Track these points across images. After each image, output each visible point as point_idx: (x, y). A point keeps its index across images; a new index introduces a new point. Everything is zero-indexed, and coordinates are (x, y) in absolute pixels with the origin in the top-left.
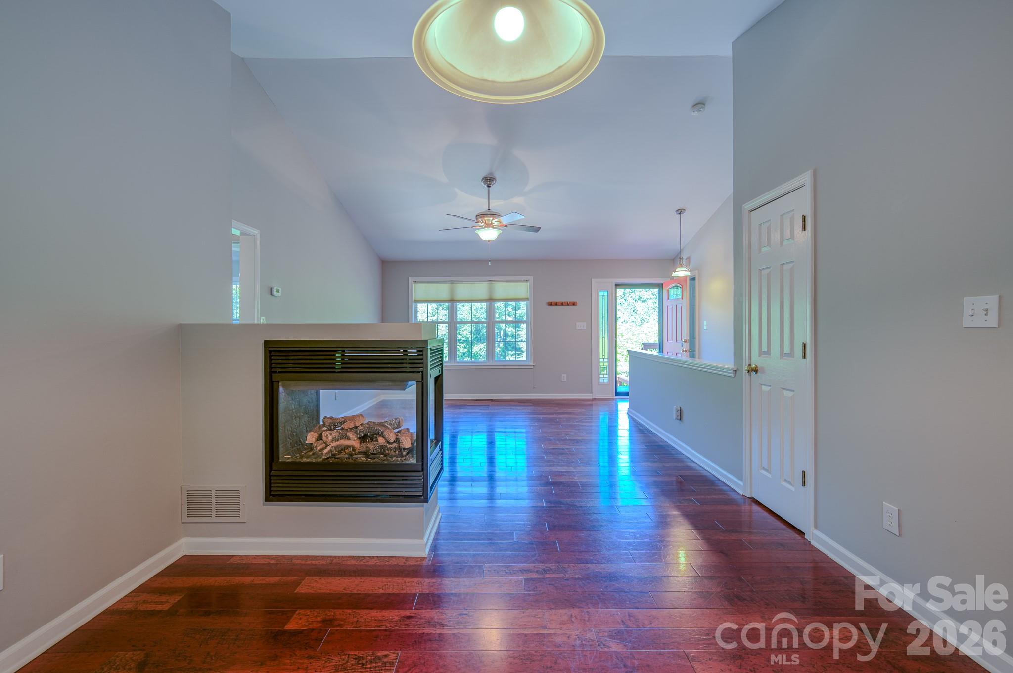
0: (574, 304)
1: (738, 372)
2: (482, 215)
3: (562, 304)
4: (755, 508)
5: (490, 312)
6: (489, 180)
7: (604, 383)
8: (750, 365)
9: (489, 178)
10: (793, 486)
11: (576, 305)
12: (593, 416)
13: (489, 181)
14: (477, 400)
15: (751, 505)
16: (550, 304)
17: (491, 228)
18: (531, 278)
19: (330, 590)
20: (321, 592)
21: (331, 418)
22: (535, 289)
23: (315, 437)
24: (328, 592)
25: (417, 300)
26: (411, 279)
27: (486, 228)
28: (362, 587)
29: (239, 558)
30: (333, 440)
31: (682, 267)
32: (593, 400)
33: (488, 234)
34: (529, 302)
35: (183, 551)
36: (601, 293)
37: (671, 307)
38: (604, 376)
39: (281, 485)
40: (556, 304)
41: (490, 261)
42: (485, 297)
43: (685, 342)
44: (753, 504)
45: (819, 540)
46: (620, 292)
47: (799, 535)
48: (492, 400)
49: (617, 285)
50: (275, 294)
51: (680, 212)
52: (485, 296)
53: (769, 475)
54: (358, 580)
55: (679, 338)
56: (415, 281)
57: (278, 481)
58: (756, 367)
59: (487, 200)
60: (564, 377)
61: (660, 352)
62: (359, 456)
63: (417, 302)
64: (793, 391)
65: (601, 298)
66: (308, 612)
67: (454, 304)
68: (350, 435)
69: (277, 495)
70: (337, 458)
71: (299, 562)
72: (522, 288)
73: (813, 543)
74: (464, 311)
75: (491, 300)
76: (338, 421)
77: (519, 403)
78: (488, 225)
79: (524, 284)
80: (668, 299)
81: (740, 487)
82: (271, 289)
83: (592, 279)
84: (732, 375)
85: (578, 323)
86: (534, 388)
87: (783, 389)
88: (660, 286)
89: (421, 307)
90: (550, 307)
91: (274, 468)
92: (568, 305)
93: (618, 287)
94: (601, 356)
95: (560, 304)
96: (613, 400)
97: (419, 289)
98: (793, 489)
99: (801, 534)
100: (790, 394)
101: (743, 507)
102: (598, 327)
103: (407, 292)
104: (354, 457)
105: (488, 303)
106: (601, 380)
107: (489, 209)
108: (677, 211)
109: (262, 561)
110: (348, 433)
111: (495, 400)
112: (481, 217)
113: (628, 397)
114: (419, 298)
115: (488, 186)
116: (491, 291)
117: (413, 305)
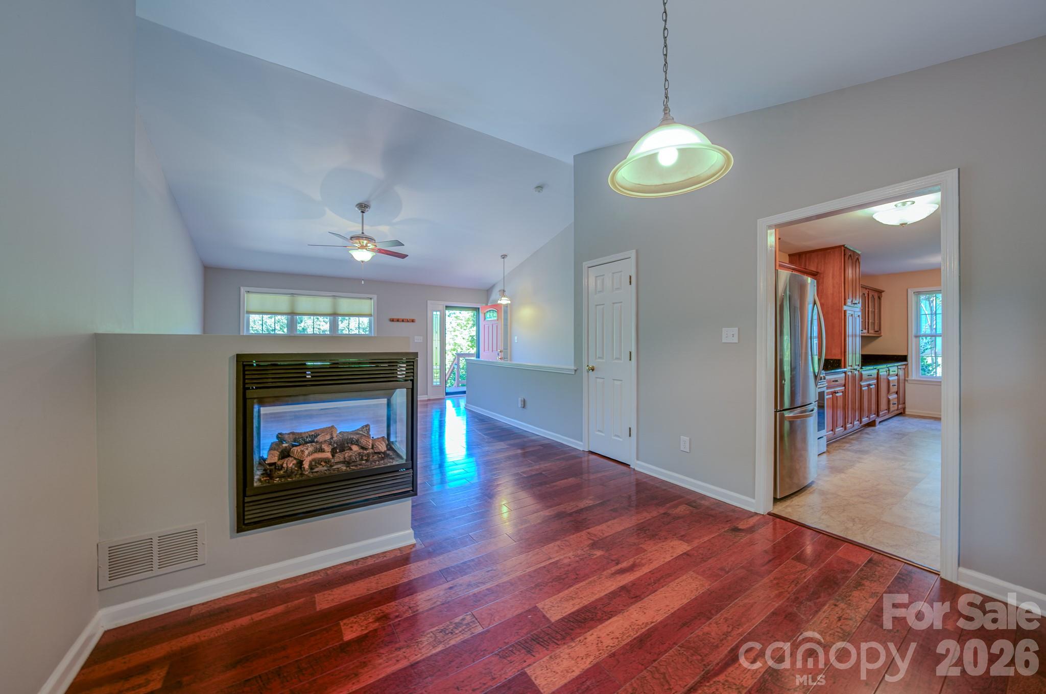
0: (413, 321)
1: (578, 371)
2: (358, 238)
3: (403, 321)
4: (592, 457)
5: (334, 325)
6: (363, 207)
7: (437, 386)
8: (588, 366)
9: (363, 205)
10: (621, 438)
11: (415, 322)
12: (428, 414)
15: (588, 456)
16: (392, 320)
17: (365, 250)
18: (375, 297)
19: (355, 596)
20: (344, 601)
21: (293, 433)
22: (379, 308)
23: (276, 455)
24: (354, 598)
25: (249, 310)
26: (242, 289)
27: (360, 250)
28: (382, 583)
29: (202, 607)
30: (309, 455)
31: (505, 297)
32: (429, 400)
33: (362, 255)
34: (372, 318)
35: (103, 627)
36: (435, 313)
37: (487, 326)
38: (436, 381)
39: (258, 511)
40: (398, 320)
41: (363, 280)
42: (329, 311)
43: (501, 352)
44: (590, 455)
45: (642, 467)
46: (447, 312)
47: (626, 466)
49: (447, 307)
51: (504, 257)
53: (603, 434)
54: (373, 579)
55: (495, 349)
56: (248, 292)
57: (254, 507)
58: (593, 367)
59: (361, 225)
61: (477, 357)
62: (339, 466)
63: (249, 312)
64: (621, 380)
65: (434, 316)
66: (352, 619)
67: (295, 317)
68: (325, 447)
69: (250, 523)
70: (317, 472)
71: (288, 585)
72: (367, 305)
73: (636, 469)
75: (334, 315)
76: (307, 435)
78: (362, 247)
79: (368, 301)
80: (485, 318)
81: (580, 446)
83: (428, 301)
84: (573, 373)
85: (415, 337)
87: (614, 380)
88: (477, 309)
89: (253, 318)
90: (392, 322)
91: (248, 493)
92: (408, 321)
93: (447, 309)
94: (434, 364)
95: (400, 320)
96: (443, 399)
97: (252, 300)
98: (621, 440)
99: (628, 465)
100: (619, 383)
101: (583, 459)
102: (432, 340)
103: (238, 302)
104: (334, 467)
105: (332, 317)
106: (434, 384)
107: (363, 233)
108: (502, 256)
109: (240, 599)
110: (323, 446)
112: (357, 239)
113: (465, 395)
114: (252, 309)
115: (363, 212)
116: (335, 305)
117: (246, 315)
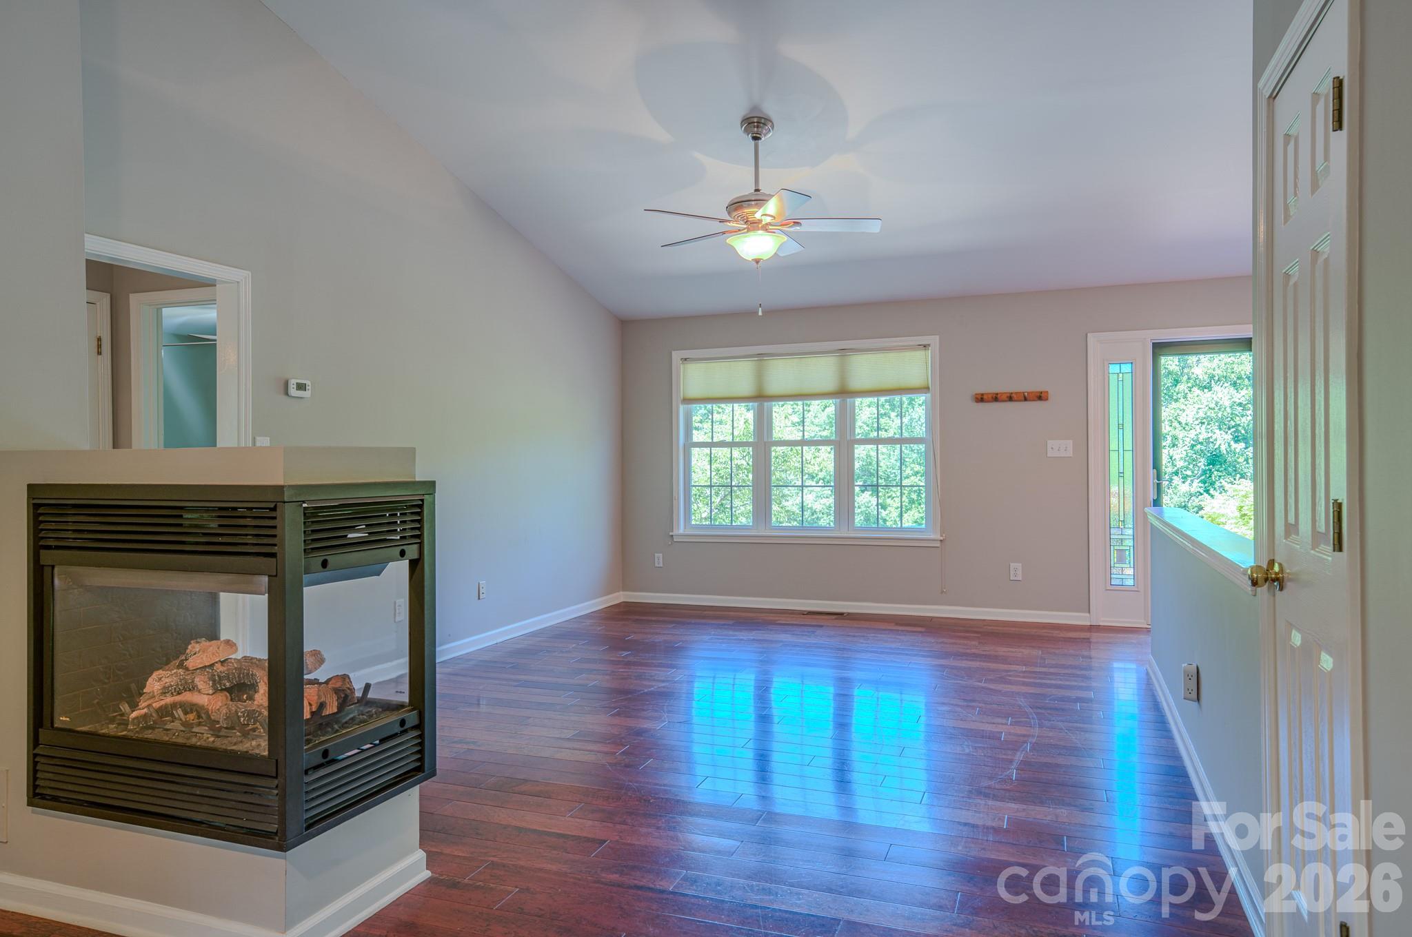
0: (1041, 397)
3: (1011, 398)
5: (844, 420)
6: (755, 125)
7: (1122, 588)
9: (755, 120)
11: (1047, 399)
13: (758, 127)
14: (810, 613)
16: (980, 399)
17: (760, 232)
18: (934, 340)
22: (945, 369)
25: (687, 397)
26: (676, 356)
27: (748, 233)
32: (1092, 628)
33: (757, 246)
34: (932, 395)
36: (1114, 369)
38: (1124, 572)
40: (996, 398)
42: (832, 386)
48: (842, 614)
49: (1160, 348)
50: (293, 391)
52: (830, 384)
56: (686, 359)
59: (753, 169)
60: (1016, 570)
63: (688, 401)
65: (1113, 379)
67: (766, 404)
68: (201, 682)
72: (914, 365)
74: (784, 420)
75: (843, 393)
77: (897, 624)
78: (753, 225)
79: (920, 354)
82: (286, 384)
83: (1090, 334)
85: (1050, 443)
86: (942, 592)
90: (982, 405)
92: (1026, 399)
93: (1162, 351)
95: (1004, 397)
97: (693, 375)
102: (1106, 451)
103: (668, 380)
105: (838, 400)
106: (1114, 581)
107: (757, 190)
111: (849, 614)
114: (692, 394)
115: (755, 139)
116: (843, 373)
117: (682, 408)
